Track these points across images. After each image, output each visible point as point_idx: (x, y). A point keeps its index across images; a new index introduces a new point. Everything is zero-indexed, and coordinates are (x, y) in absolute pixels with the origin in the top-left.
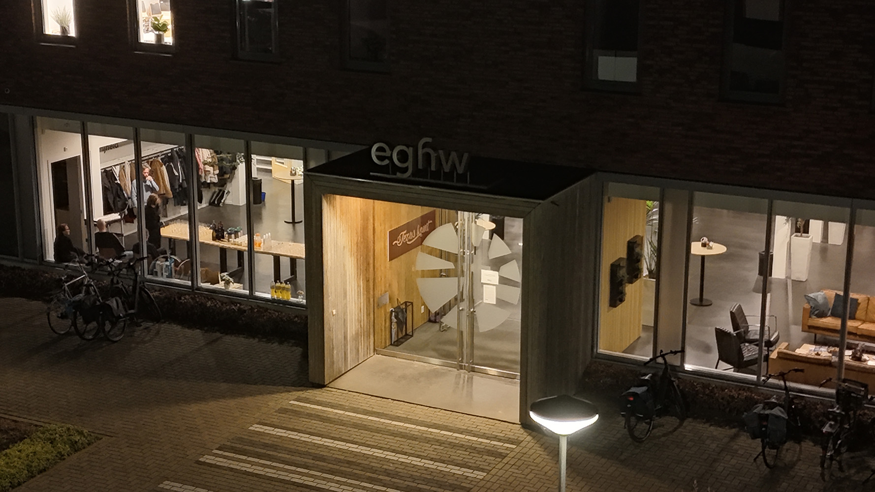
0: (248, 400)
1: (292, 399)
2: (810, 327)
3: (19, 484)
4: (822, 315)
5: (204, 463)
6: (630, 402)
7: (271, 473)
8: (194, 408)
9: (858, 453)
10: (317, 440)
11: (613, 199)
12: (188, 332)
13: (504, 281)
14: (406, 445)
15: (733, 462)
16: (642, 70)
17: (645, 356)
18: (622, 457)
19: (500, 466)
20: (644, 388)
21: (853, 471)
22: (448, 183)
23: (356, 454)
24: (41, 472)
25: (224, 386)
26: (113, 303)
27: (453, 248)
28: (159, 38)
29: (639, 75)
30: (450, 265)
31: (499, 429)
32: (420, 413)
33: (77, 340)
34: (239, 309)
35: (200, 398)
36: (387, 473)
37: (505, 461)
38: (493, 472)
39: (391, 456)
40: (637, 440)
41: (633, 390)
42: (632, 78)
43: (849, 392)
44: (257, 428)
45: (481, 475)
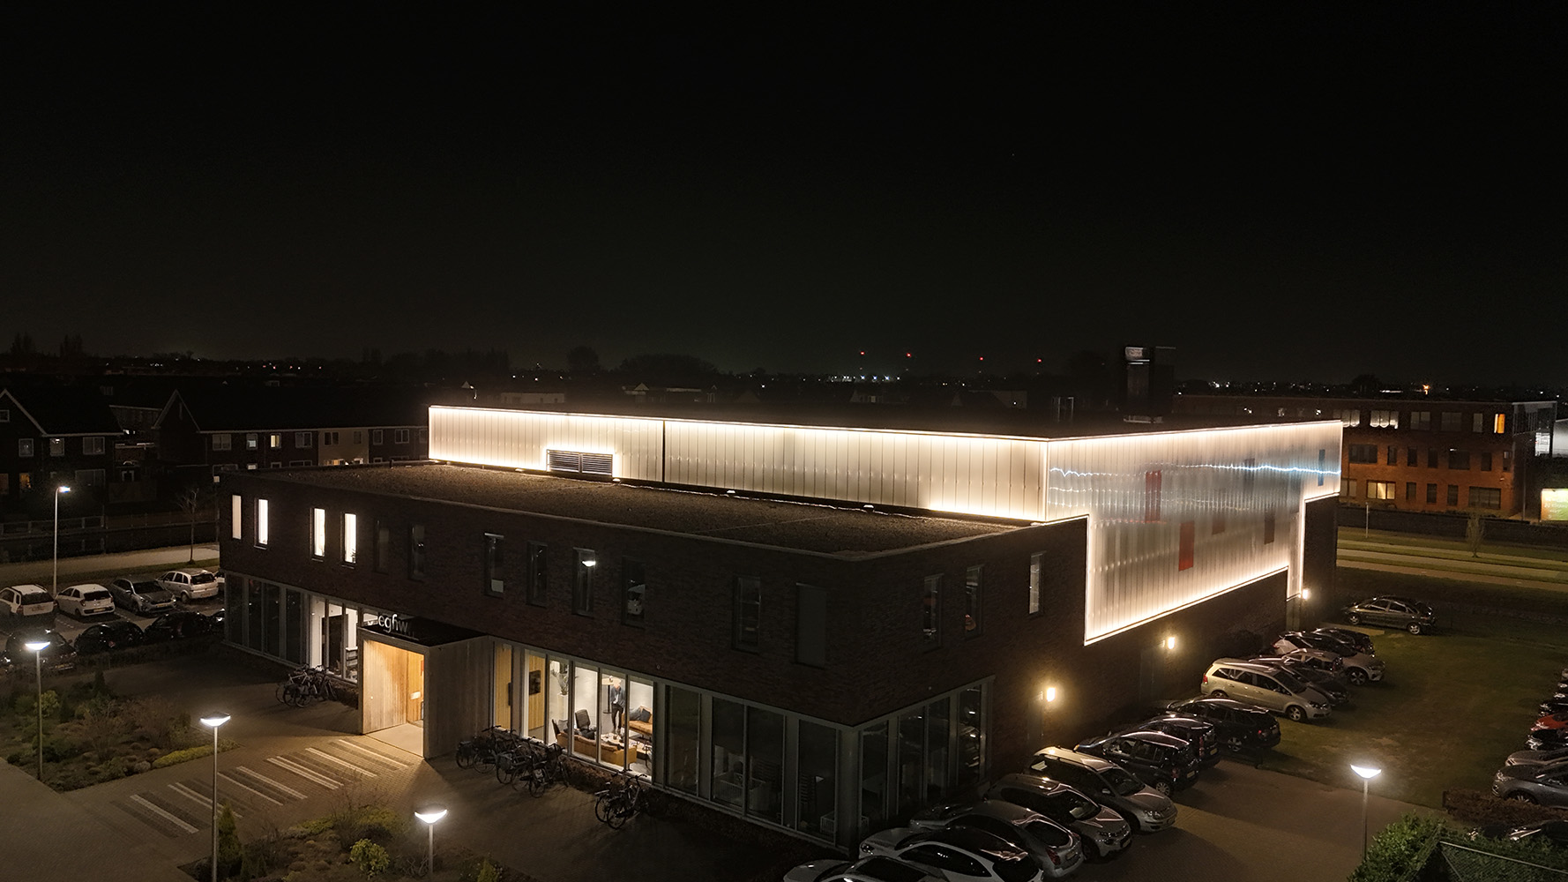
1: (342, 739)
37: (394, 771)
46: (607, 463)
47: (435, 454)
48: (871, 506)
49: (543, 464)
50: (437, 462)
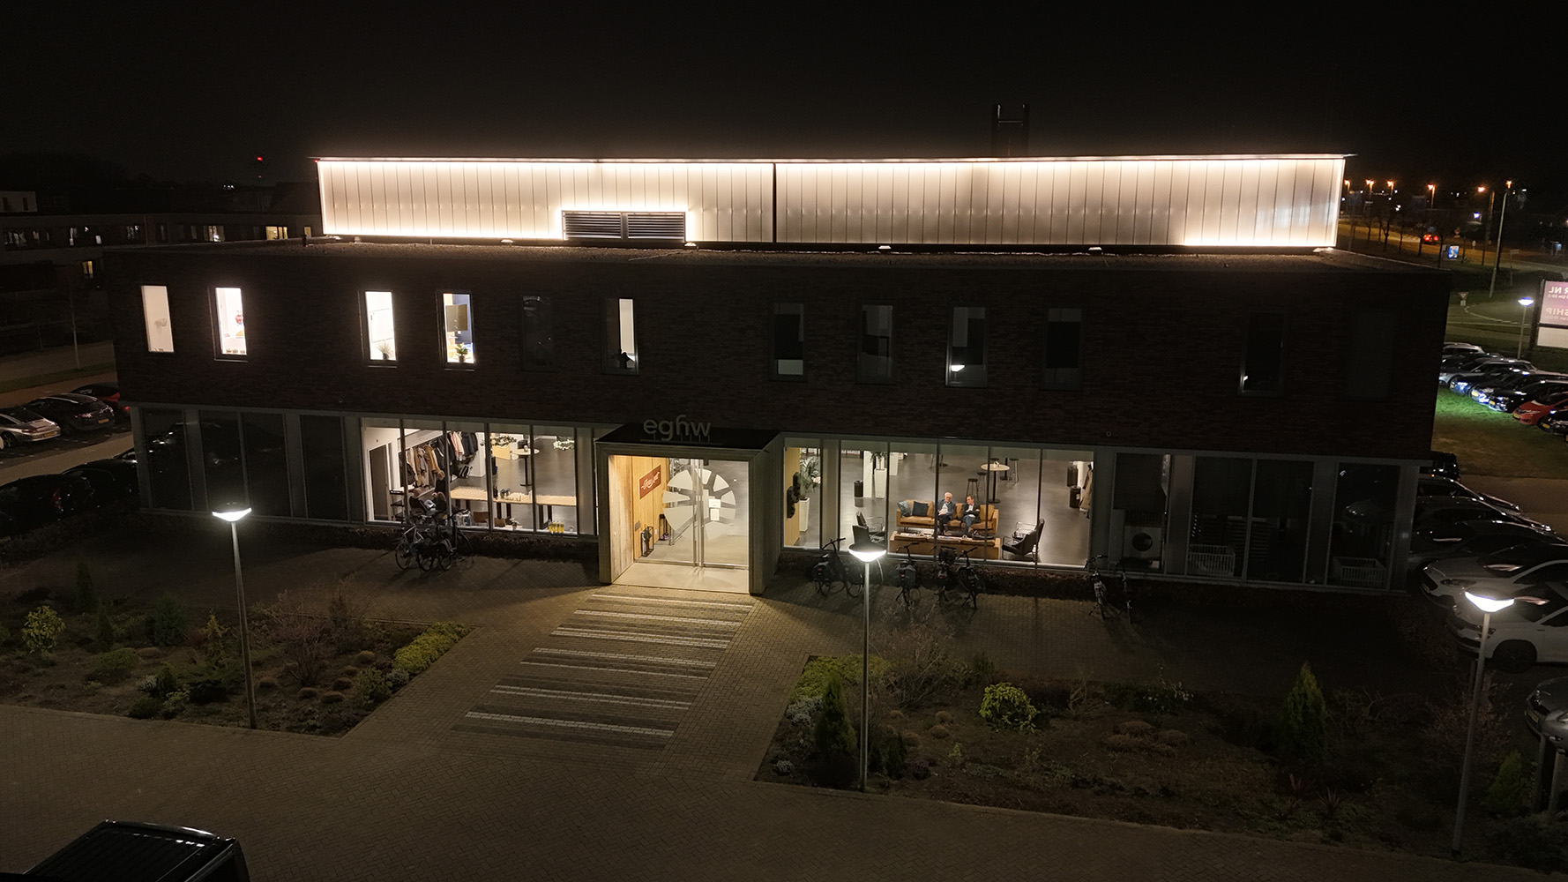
0: (564, 597)
1: (594, 594)
2: (902, 523)
3: (436, 660)
4: (908, 515)
5: (555, 636)
6: (819, 572)
7: (604, 636)
8: (528, 605)
9: (952, 591)
10: (623, 615)
11: (789, 449)
12: (496, 560)
13: (723, 505)
14: (682, 612)
15: (884, 602)
16: (806, 367)
17: (815, 546)
18: (819, 606)
19: (748, 618)
20: (827, 563)
21: (953, 600)
22: (695, 443)
23: (654, 621)
24: (446, 651)
25: (541, 590)
26: (445, 542)
27: (689, 486)
28: (462, 358)
29: (805, 371)
30: (687, 498)
31: (736, 598)
32: (681, 594)
33: (418, 572)
34: (529, 542)
35: (529, 599)
36: (678, 628)
37: (750, 614)
38: (745, 621)
39: (676, 619)
40: (825, 595)
41: (820, 564)
42: (800, 372)
43: (947, 553)
44: (577, 612)
45: (739, 624)
46: (676, 223)
47: (333, 226)
48: (1099, 248)
49: (553, 230)
50: (338, 238)
